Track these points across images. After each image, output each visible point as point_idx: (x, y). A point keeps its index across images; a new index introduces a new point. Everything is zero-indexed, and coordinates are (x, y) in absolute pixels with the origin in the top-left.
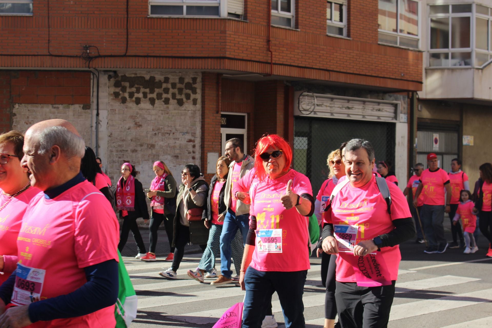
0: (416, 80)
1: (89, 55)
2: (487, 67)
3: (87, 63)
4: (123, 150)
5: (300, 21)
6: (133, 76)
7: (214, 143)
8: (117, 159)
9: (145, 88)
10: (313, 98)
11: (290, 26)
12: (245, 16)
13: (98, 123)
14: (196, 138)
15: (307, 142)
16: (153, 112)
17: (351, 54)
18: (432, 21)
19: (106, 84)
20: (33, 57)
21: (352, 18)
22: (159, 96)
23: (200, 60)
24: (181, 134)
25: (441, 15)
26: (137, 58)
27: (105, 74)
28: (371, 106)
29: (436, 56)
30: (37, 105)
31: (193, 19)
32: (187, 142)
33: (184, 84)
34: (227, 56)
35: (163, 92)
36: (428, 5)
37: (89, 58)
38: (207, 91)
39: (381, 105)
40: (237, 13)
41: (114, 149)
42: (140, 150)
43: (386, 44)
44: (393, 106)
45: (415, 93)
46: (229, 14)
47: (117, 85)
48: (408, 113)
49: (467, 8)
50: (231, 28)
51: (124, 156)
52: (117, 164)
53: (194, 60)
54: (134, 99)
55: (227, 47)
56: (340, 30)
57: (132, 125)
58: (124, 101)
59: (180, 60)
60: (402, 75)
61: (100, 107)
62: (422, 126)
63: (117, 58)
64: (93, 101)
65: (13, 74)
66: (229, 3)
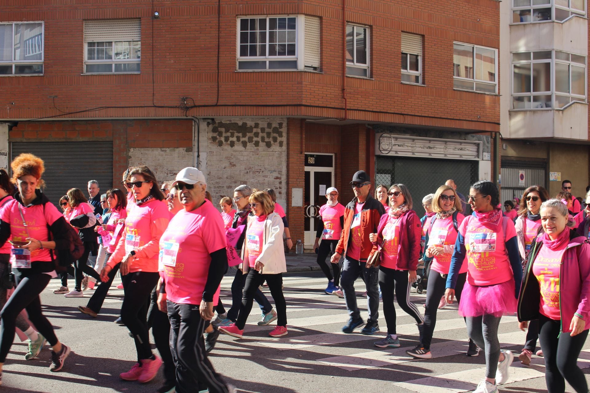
0: (493, 122)
1: (187, 105)
2: (568, 109)
3: (185, 112)
4: (220, 187)
5: (374, 71)
6: (228, 122)
7: (298, 180)
8: (215, 194)
9: (239, 133)
10: (390, 139)
11: (366, 76)
12: (321, 68)
13: (198, 163)
14: (282, 176)
15: (390, 178)
16: (245, 153)
17: (426, 99)
18: (515, 67)
19: (205, 130)
20: (141, 108)
21: (426, 67)
22: (250, 140)
23: (280, 108)
24: (269, 172)
25: (523, 62)
26: (226, 107)
27: (204, 121)
28: (453, 146)
29: (520, 99)
30: (148, 148)
31: (274, 72)
32: (274, 179)
33: (272, 129)
34: (303, 103)
35: (254, 136)
36: (511, 52)
37: (187, 108)
38: (291, 135)
39: (463, 144)
40: (313, 66)
41: (212, 186)
42: (234, 186)
43: (461, 89)
44: (475, 146)
45: (498, 134)
46: (307, 67)
47: (214, 130)
48: (491, 151)
49: (547, 54)
50: (308, 79)
51: (221, 192)
52: (215, 198)
53: (275, 108)
54: (229, 142)
55: (303, 96)
56: (417, 78)
57: (227, 164)
58: (220, 144)
59: (262, 108)
60: (479, 117)
61: (201, 149)
62: (507, 163)
63: (209, 108)
64: (195, 144)
65: (129, 123)
66: (305, 58)
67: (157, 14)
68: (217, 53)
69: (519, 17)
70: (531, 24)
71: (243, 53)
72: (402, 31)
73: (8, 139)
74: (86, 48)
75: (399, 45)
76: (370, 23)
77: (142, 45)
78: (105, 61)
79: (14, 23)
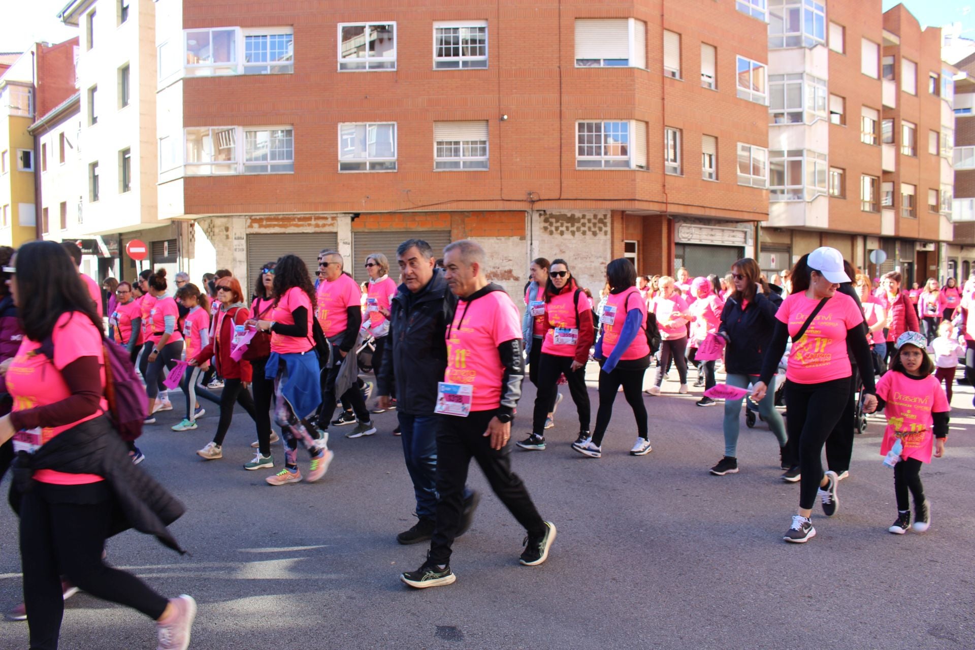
0: (764, 212)
1: (532, 199)
2: (815, 201)
3: (531, 207)
5: (684, 170)
6: (558, 214)
9: (568, 223)
10: (690, 228)
11: (676, 172)
12: (648, 167)
13: (531, 250)
16: (574, 241)
17: (719, 194)
19: (537, 220)
20: (490, 201)
21: (719, 165)
22: (578, 229)
23: (617, 202)
24: (595, 258)
25: (778, 159)
26: (568, 201)
27: (537, 213)
28: (728, 233)
29: (774, 192)
31: (610, 170)
33: (597, 220)
34: (637, 198)
35: (581, 226)
37: (533, 202)
38: (614, 225)
39: (734, 232)
40: (643, 165)
43: (743, 185)
44: (743, 233)
45: (760, 223)
46: (637, 166)
47: (546, 221)
48: (754, 238)
49: (799, 153)
50: (639, 177)
53: (612, 202)
54: (559, 231)
55: (636, 191)
56: (710, 175)
58: (551, 233)
59: (601, 202)
61: (533, 238)
62: (766, 248)
63: (552, 202)
64: (528, 233)
65: (466, 214)
66: (637, 158)
67: (506, 117)
68: (559, 153)
69: (774, 119)
70: (785, 125)
71: (581, 152)
72: (704, 134)
73: (350, 229)
74: (435, 146)
75: (701, 147)
76: (681, 127)
77: (490, 145)
78: (453, 159)
79: (368, 124)
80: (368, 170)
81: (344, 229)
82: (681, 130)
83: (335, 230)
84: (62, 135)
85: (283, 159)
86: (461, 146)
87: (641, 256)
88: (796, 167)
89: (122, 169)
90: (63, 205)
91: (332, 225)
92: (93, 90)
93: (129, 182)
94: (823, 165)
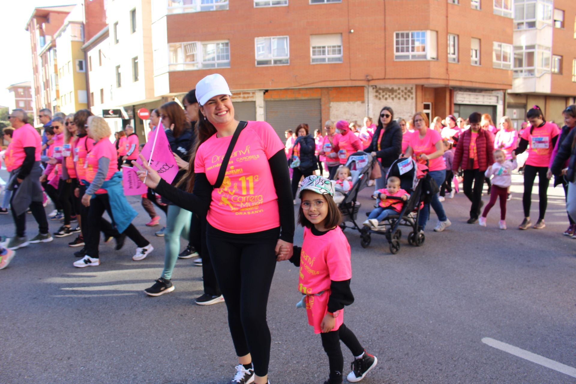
0: (509, 84)
1: (368, 79)
2: (542, 76)
3: (368, 84)
5: (460, 59)
6: (384, 87)
9: (389, 92)
10: (463, 95)
11: (455, 61)
12: (437, 58)
13: (368, 109)
17: (481, 74)
19: (372, 92)
20: (343, 81)
21: (482, 56)
22: (396, 96)
23: (418, 80)
25: (519, 51)
26: (390, 80)
27: (371, 87)
28: (486, 97)
29: (516, 71)
30: (341, 102)
33: (407, 90)
35: (397, 94)
37: (369, 81)
38: (417, 93)
39: (490, 96)
40: (434, 57)
43: (496, 67)
44: (496, 97)
45: (507, 91)
46: (431, 58)
47: (377, 92)
48: (503, 100)
49: (533, 47)
50: (432, 64)
53: (416, 80)
54: (384, 98)
55: (430, 73)
56: (476, 62)
58: (380, 99)
61: (369, 102)
62: (510, 106)
63: (380, 80)
64: (366, 99)
65: (330, 89)
66: (431, 53)
67: (352, 31)
68: (384, 51)
69: (517, 26)
70: (524, 30)
71: (398, 50)
72: (473, 38)
73: (263, 99)
75: (470, 45)
76: (458, 33)
77: (343, 47)
78: (322, 56)
79: (272, 37)
80: (272, 64)
81: (259, 99)
82: (458, 36)
83: (254, 100)
84: (100, 51)
85: (224, 59)
86: (326, 49)
87: (434, 112)
88: (531, 56)
89: (134, 68)
90: (102, 91)
91: (252, 97)
92: (116, 24)
93: (138, 75)
94: (548, 54)
